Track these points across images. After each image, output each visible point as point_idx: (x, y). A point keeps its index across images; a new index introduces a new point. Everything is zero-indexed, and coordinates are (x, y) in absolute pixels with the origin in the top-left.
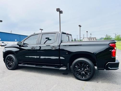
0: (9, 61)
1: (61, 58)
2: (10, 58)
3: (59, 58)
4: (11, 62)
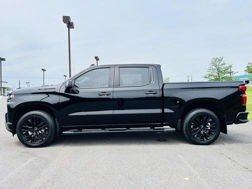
0: (31, 127)
1: (167, 110)
2: (36, 118)
3: (163, 111)
4: (36, 129)
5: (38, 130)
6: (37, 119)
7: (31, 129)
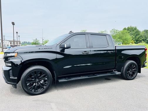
4: (37, 80)
5: (40, 81)
6: (39, 72)
7: (34, 81)
